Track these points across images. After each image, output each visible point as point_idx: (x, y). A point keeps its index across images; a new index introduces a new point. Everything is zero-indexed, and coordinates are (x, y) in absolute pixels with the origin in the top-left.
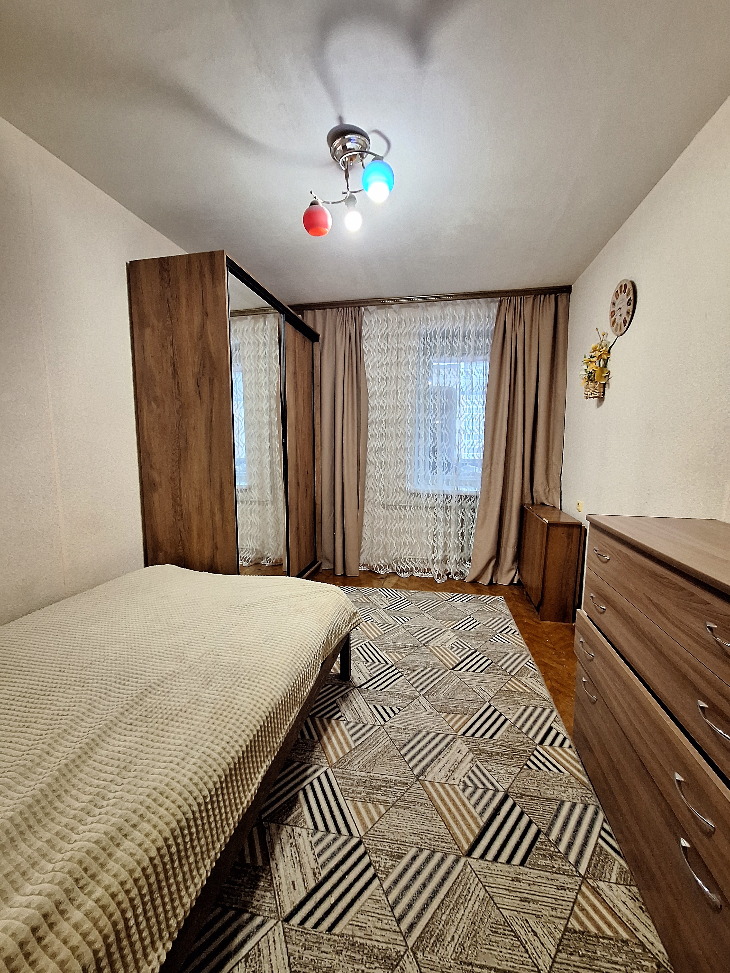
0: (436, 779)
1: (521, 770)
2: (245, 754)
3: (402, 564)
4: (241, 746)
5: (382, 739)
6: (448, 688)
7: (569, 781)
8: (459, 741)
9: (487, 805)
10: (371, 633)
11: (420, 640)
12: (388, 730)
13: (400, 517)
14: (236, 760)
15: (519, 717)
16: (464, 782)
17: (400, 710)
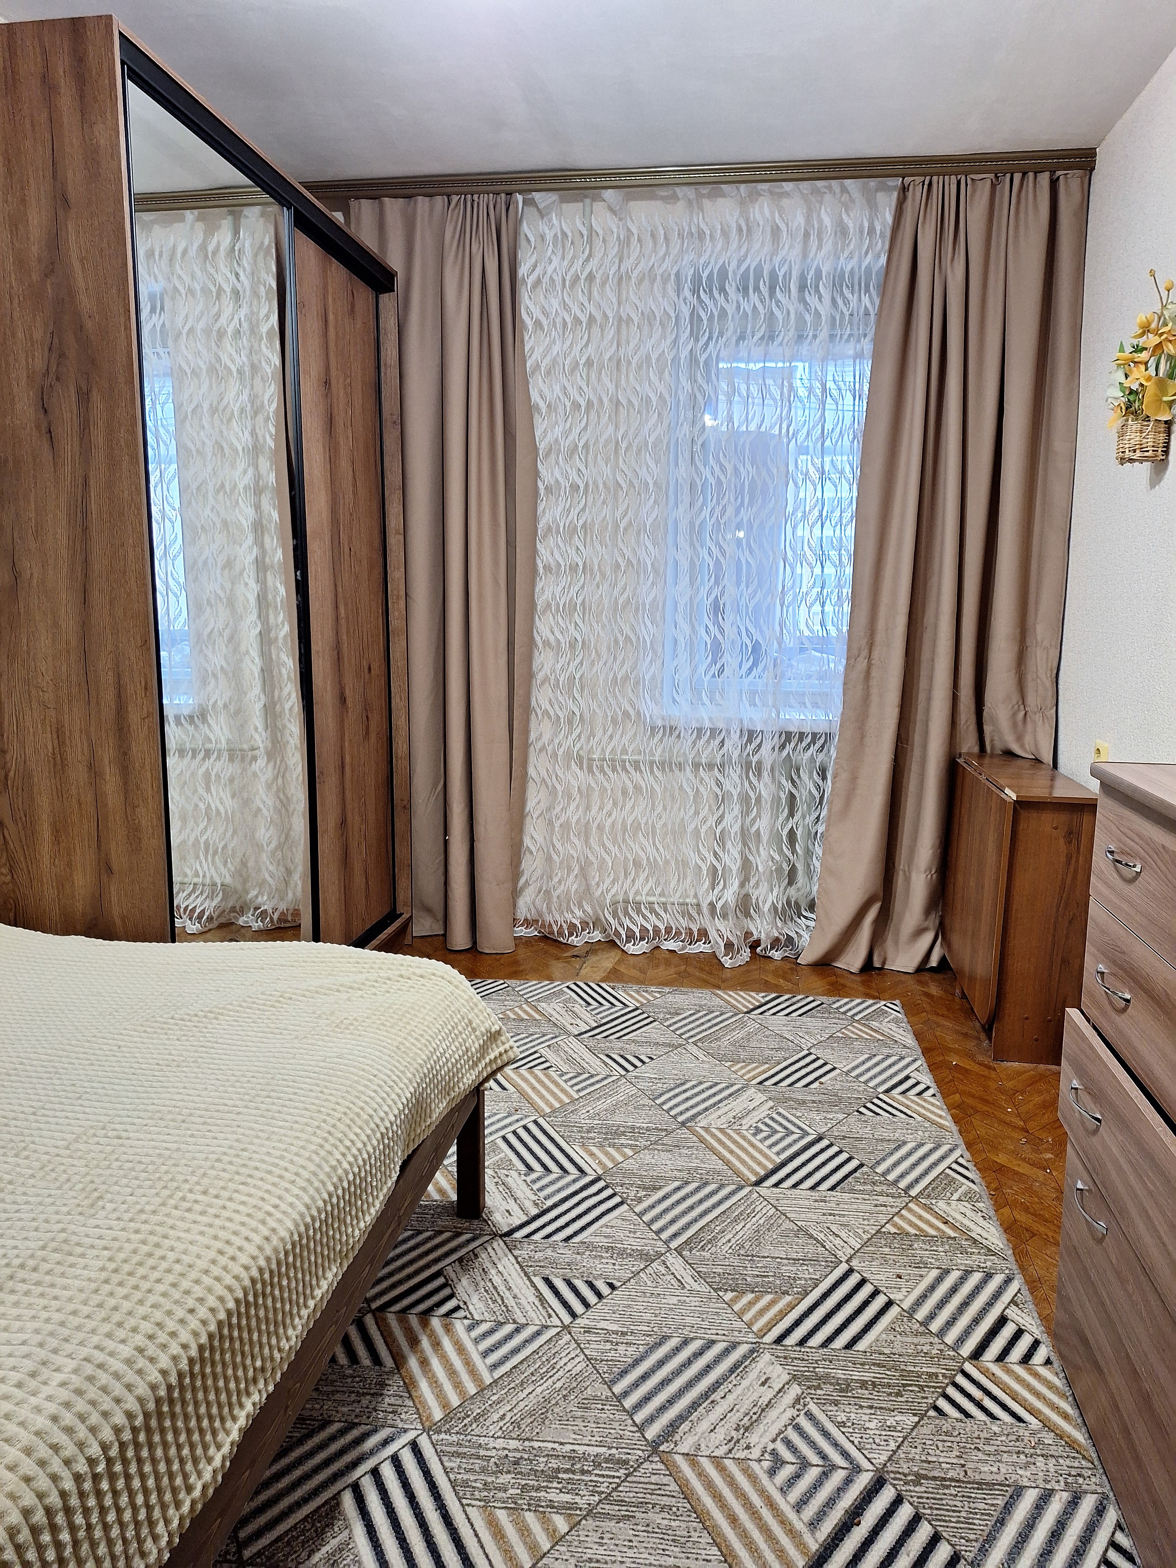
0: (703, 1447)
1: (921, 1419)
2: (197, 1368)
3: (631, 918)
4: (185, 1347)
5: (565, 1360)
6: (744, 1230)
7: (1040, 1442)
8: (767, 1357)
9: (831, 1502)
10: (542, 1097)
11: (672, 1113)
12: (582, 1338)
13: (625, 793)
14: (173, 1380)
15: (924, 1297)
16: (774, 1452)
17: (612, 1286)
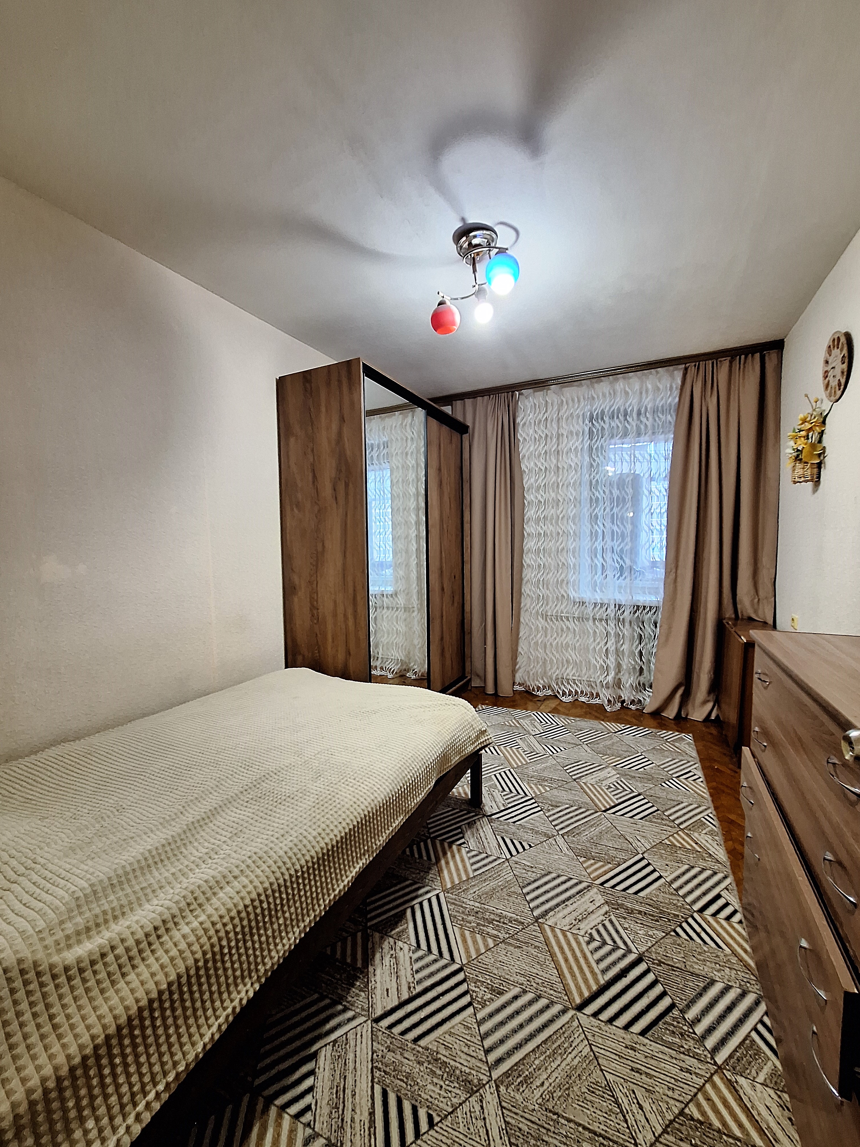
0: (558, 924)
1: (667, 934)
3: (564, 685)
5: (505, 873)
6: (594, 831)
7: (729, 960)
8: (595, 890)
9: (614, 964)
10: (514, 760)
11: (571, 774)
12: (513, 866)
13: (562, 630)
15: (678, 877)
16: (591, 934)
17: (530, 846)
